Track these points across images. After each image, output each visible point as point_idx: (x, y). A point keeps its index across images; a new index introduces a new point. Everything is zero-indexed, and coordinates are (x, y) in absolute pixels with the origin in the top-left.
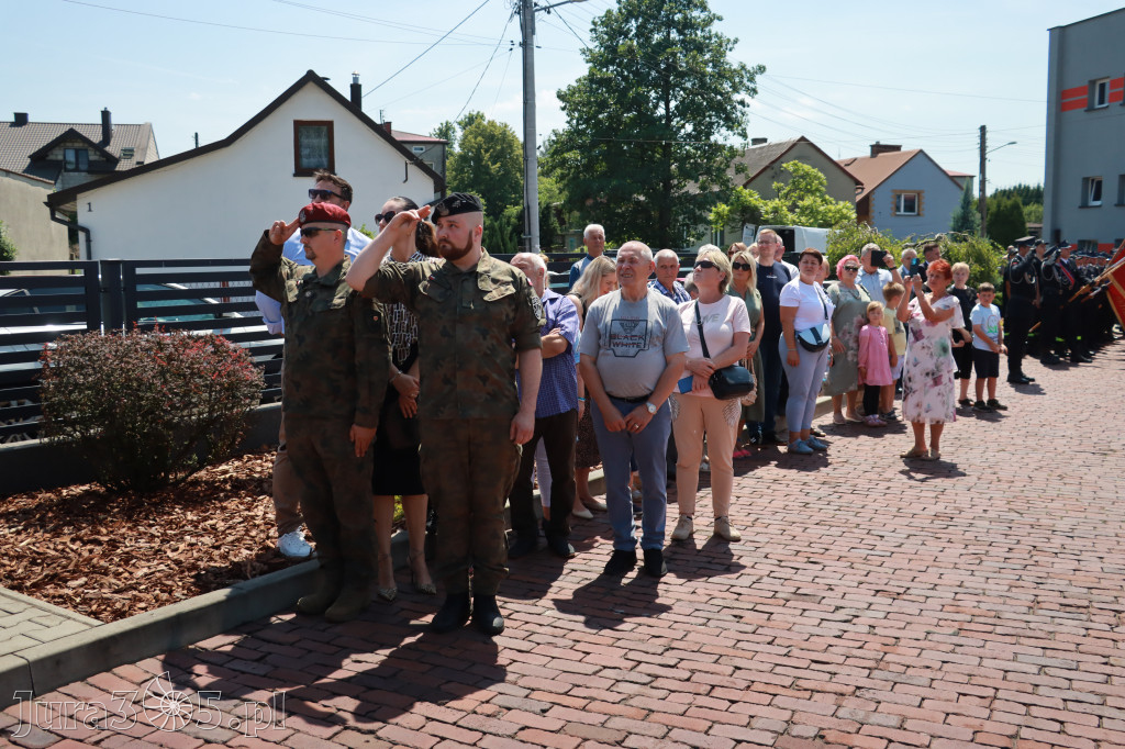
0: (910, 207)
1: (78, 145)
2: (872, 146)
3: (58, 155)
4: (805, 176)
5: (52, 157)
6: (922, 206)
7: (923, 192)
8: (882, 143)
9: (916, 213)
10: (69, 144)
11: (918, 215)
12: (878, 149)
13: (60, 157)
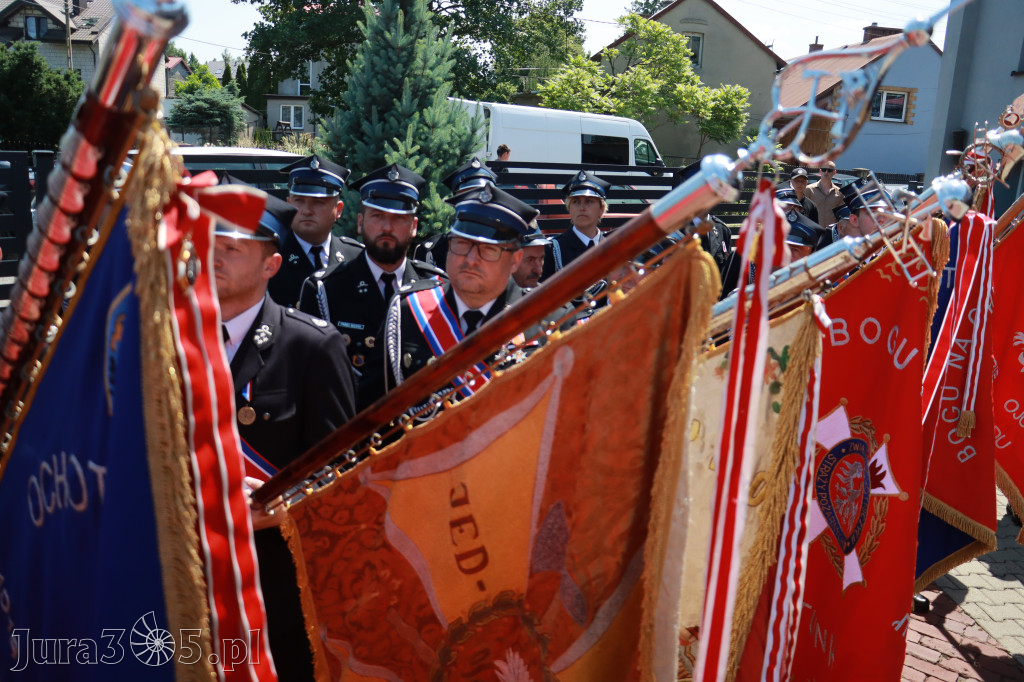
0: (894, 111)
1: (37, 13)
2: (866, 29)
3: (18, 22)
4: (653, 39)
5: (13, 24)
6: (912, 111)
7: (915, 90)
8: (879, 25)
9: (902, 120)
10: (29, 12)
11: (905, 122)
12: (873, 32)
13: (21, 25)
